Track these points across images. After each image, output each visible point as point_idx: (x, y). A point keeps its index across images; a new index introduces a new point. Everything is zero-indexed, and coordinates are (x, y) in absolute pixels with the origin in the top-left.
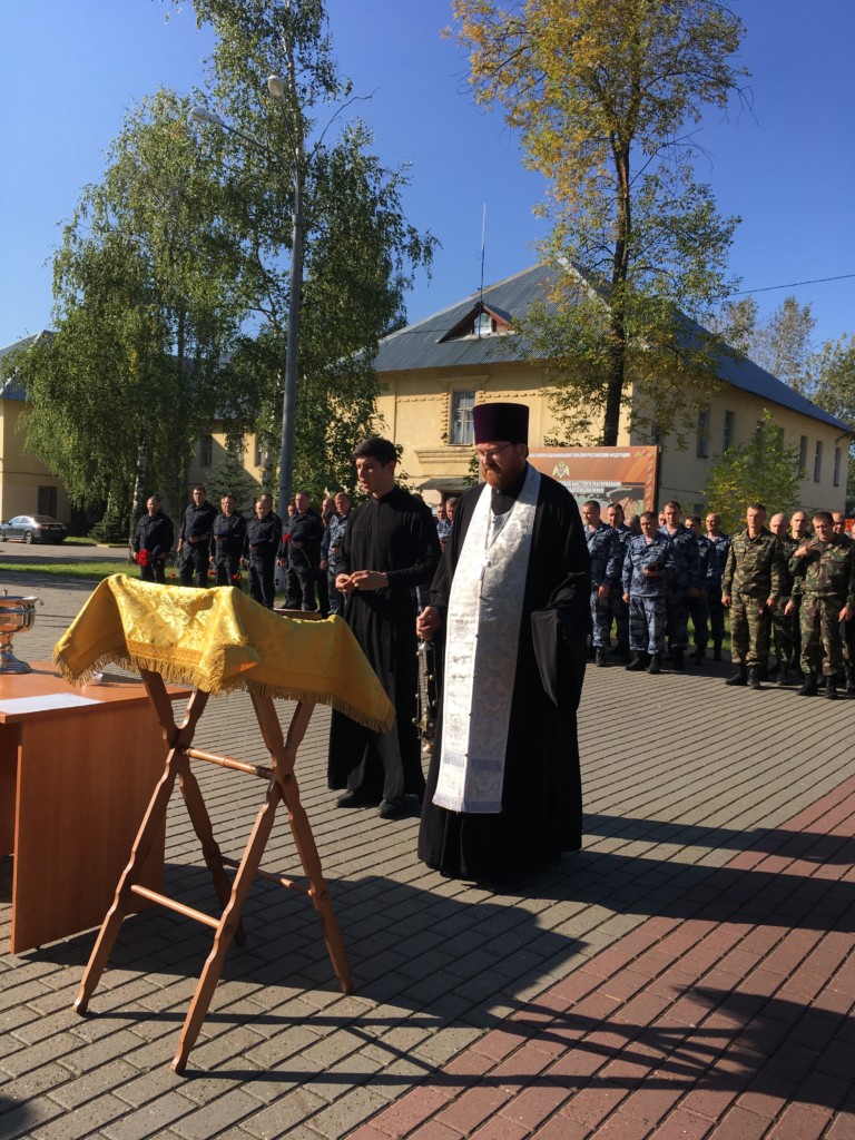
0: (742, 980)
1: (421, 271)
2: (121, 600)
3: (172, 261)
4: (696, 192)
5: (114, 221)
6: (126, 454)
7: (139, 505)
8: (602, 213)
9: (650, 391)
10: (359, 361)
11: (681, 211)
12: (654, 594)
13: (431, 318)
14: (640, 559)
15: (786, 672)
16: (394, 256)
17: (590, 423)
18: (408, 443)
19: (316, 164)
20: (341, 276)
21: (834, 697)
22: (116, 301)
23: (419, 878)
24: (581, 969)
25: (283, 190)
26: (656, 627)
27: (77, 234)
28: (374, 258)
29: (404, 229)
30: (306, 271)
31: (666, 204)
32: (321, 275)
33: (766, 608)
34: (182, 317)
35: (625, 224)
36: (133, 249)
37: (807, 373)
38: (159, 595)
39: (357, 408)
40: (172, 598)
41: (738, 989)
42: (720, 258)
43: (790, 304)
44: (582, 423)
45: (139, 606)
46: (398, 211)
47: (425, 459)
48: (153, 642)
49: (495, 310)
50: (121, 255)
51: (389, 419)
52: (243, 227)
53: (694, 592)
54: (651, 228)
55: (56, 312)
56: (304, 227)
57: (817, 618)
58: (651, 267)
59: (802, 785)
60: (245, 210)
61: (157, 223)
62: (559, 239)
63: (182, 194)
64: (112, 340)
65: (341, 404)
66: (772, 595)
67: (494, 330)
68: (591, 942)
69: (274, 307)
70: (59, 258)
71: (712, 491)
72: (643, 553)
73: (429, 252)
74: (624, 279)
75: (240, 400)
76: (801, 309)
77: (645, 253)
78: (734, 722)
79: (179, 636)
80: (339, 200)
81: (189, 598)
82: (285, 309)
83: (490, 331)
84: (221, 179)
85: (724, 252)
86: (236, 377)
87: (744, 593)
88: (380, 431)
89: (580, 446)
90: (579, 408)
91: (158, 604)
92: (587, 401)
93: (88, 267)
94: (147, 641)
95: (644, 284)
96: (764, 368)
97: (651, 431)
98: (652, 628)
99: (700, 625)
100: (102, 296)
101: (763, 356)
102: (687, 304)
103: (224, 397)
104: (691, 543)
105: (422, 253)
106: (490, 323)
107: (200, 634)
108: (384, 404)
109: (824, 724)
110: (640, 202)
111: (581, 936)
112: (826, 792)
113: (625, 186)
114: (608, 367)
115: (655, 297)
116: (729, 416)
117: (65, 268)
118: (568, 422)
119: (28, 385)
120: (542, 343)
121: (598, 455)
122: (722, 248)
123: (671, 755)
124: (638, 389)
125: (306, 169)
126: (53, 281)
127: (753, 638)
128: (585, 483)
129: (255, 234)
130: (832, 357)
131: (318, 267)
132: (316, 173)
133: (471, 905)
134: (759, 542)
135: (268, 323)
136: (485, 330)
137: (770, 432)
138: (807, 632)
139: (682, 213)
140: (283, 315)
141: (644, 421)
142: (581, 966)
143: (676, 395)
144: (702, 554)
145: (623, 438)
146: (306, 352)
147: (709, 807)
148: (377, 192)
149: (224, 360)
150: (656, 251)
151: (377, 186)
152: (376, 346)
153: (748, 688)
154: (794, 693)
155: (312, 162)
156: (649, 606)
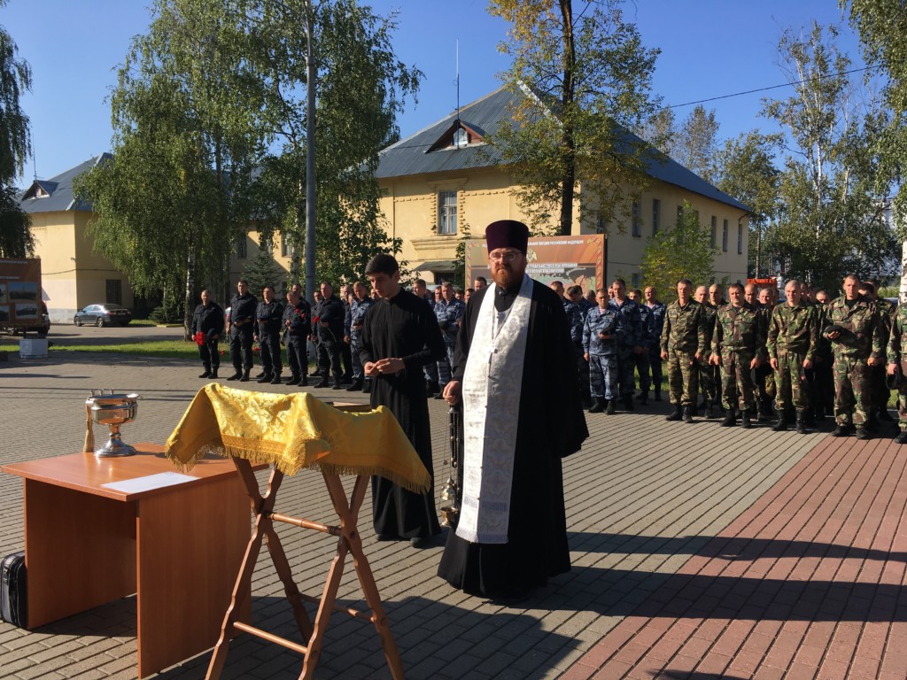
0: (699, 662)
1: (409, 98)
2: (216, 404)
3: (210, 96)
4: (625, 30)
5: (159, 64)
6: (179, 253)
7: (191, 293)
8: (552, 49)
9: (595, 188)
10: (364, 172)
11: (613, 46)
12: (608, 353)
13: (418, 133)
14: (595, 326)
15: (711, 409)
16: (388, 86)
17: (549, 216)
18: (405, 234)
19: (322, 14)
20: (347, 103)
21: (749, 426)
22: (164, 129)
23: (448, 595)
24: (579, 662)
25: (296, 35)
26: (611, 378)
27: (130, 76)
28: (372, 88)
29: (395, 64)
30: (317, 101)
31: (602, 40)
32: (330, 104)
33: (695, 360)
34: (218, 139)
35: (571, 58)
36: (176, 87)
37: (715, 167)
38: (247, 399)
39: (364, 209)
40: (258, 402)
41: (697, 670)
42: (646, 82)
43: (699, 112)
44: (543, 216)
45: (231, 408)
46: (389, 50)
47: (420, 247)
48: (243, 436)
49: (469, 125)
50: (166, 93)
51: (389, 216)
52: (266, 67)
53: (639, 349)
54: (591, 60)
55: (115, 140)
56: (314, 66)
57: (733, 366)
58: (592, 91)
59: (730, 501)
60: (266, 54)
61: (195, 64)
62: (519, 70)
63: (215, 42)
64: (163, 161)
65: (351, 207)
66: (699, 350)
67: (470, 141)
68: (584, 639)
69: (293, 131)
70: (116, 96)
71: (646, 265)
72: (599, 320)
73: (415, 82)
74: (572, 101)
75: (270, 207)
76: (707, 115)
77: (587, 80)
78: (675, 452)
79: (264, 431)
80: (342, 42)
81: (272, 402)
82: (302, 132)
83: (466, 142)
84: (246, 29)
85: (648, 76)
86: (266, 189)
87: (678, 349)
88: (383, 228)
89: (543, 234)
90: (541, 204)
91: (246, 407)
92: (546, 197)
93: (140, 102)
94: (238, 435)
95: (587, 104)
96: (681, 163)
97: (598, 221)
98: (607, 379)
99: (643, 373)
100: (152, 125)
101: (680, 155)
102: (622, 119)
103: (257, 205)
104: (635, 311)
105: (410, 83)
106: (466, 138)
107: (281, 430)
108: (385, 204)
109: (743, 449)
110: (582, 40)
111: (576, 635)
112: (749, 505)
113: (569, 27)
114: (563, 172)
115: (596, 114)
116: (656, 203)
117: (121, 104)
118: (532, 216)
119: (95, 200)
120: (511, 154)
121: (559, 243)
122: (647, 74)
123: (630, 482)
124: (586, 187)
125: (314, 18)
126: (112, 115)
127: (686, 384)
128: (549, 265)
129: (275, 72)
130: (732, 153)
131: (327, 97)
132: (323, 22)
133: (490, 616)
134: (688, 309)
135: (289, 143)
136: (462, 142)
137: (689, 218)
138: (725, 378)
139: (614, 47)
140: (301, 137)
141: (591, 212)
142: (578, 659)
143: (616, 190)
144: (643, 319)
145: (576, 227)
146: (321, 166)
147: (663, 523)
148: (372, 36)
149: (255, 174)
150: (596, 78)
151: (371, 30)
152: (377, 158)
153: (683, 422)
154: (719, 425)
155: (319, 13)
156: (605, 362)
